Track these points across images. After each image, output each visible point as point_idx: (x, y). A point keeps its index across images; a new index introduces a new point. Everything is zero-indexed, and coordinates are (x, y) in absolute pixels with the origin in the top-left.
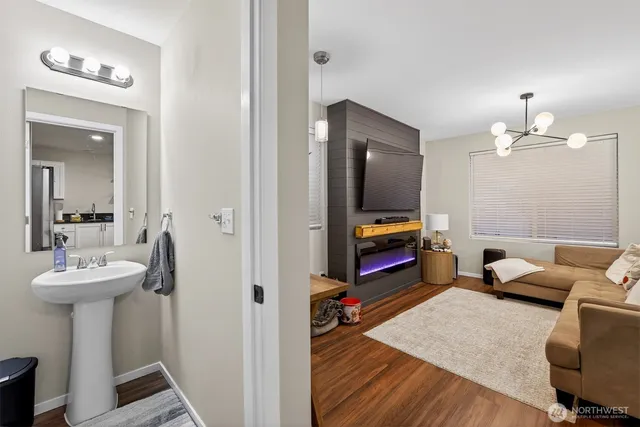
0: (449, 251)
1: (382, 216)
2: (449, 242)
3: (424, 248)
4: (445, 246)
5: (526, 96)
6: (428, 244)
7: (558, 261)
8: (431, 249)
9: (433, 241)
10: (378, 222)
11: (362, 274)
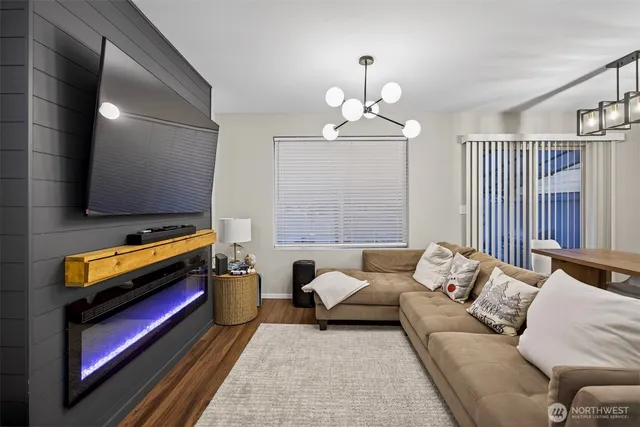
0: (253, 271)
1: (142, 227)
2: (253, 258)
3: (217, 271)
4: (246, 265)
5: (366, 60)
6: (222, 263)
7: (366, 268)
8: (227, 272)
9: (231, 258)
10: (134, 240)
11: (86, 373)
